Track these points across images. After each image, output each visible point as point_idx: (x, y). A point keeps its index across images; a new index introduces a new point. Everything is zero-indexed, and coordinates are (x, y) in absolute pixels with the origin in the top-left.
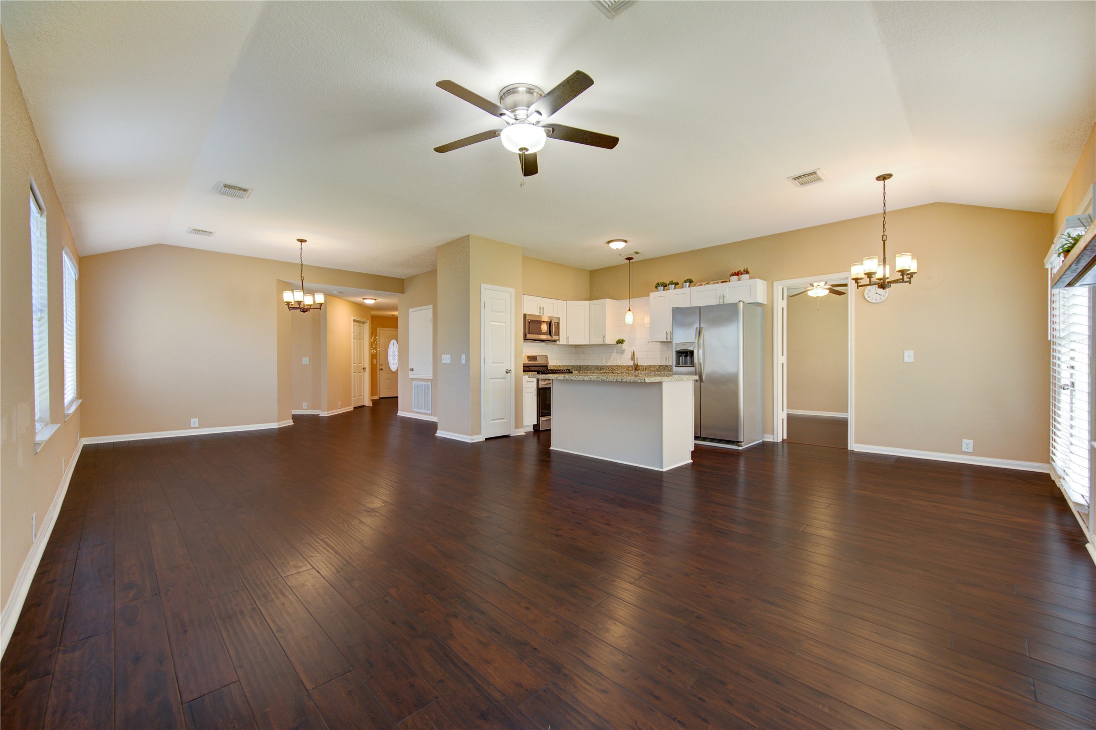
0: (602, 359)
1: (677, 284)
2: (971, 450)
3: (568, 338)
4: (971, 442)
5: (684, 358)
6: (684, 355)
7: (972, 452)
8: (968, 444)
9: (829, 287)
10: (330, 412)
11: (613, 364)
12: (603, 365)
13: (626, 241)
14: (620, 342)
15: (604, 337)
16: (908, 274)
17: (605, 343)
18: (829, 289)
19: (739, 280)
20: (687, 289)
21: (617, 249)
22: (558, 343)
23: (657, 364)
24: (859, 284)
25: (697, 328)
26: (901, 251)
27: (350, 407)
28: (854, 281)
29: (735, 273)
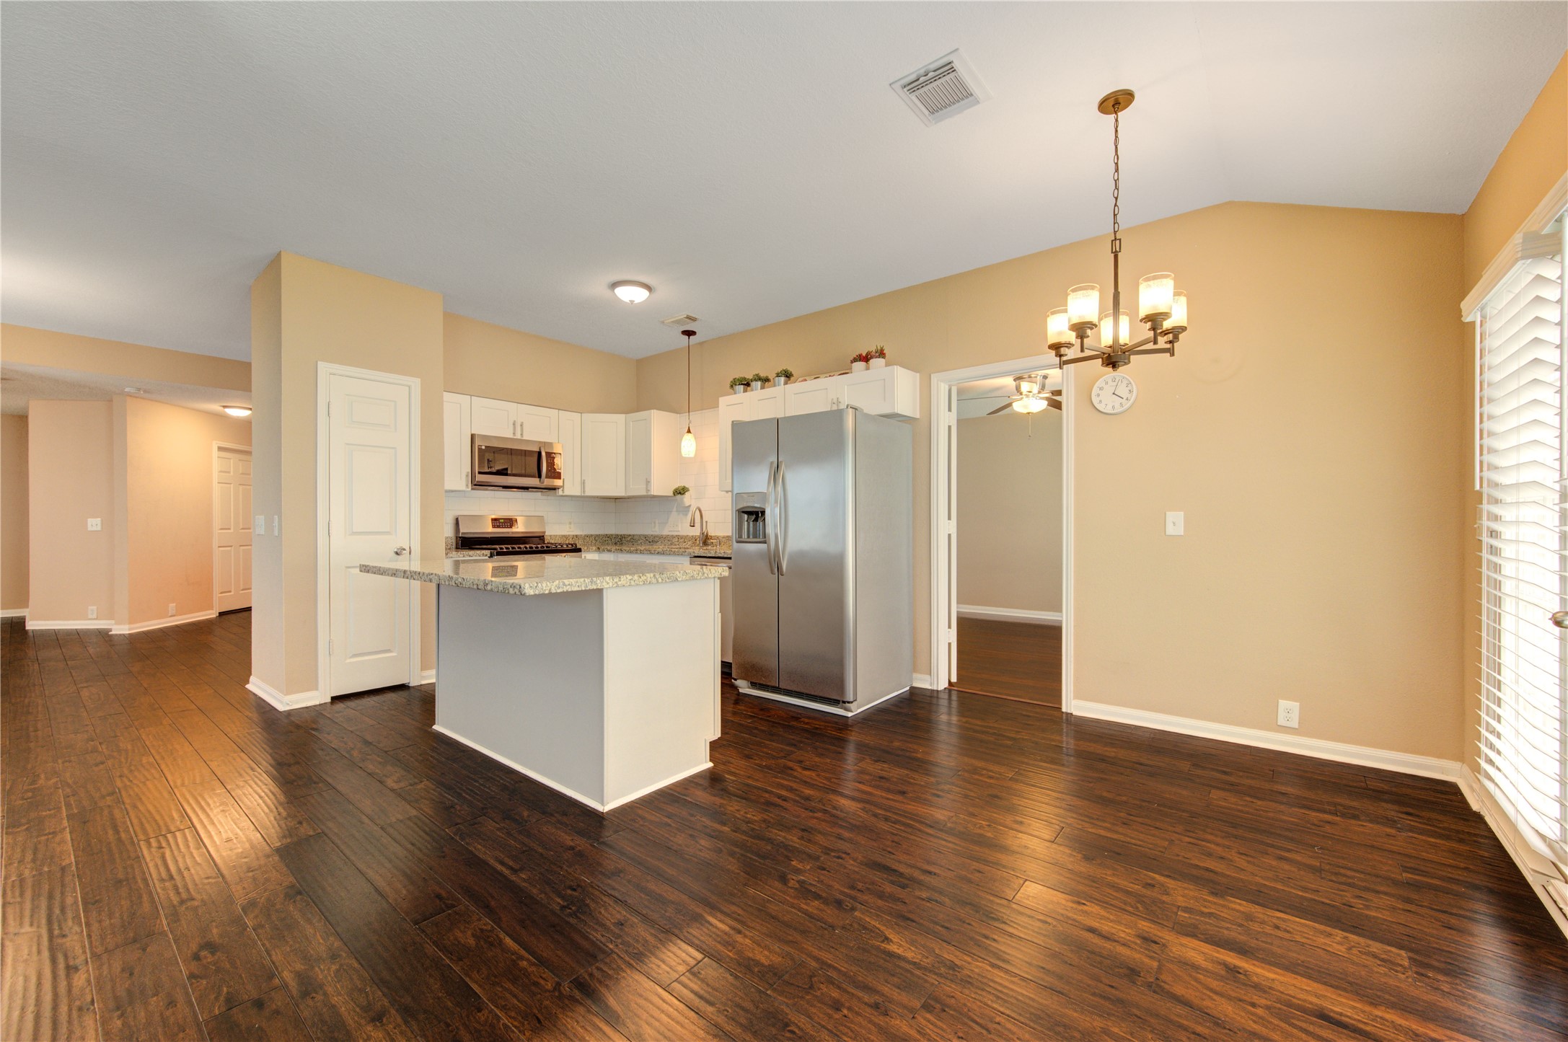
0: (654, 523)
1: (766, 380)
2: (1294, 723)
3: (584, 483)
4: (1295, 706)
5: (751, 524)
6: (754, 517)
7: (1297, 727)
8: (1289, 711)
9: (1047, 395)
10: (133, 626)
11: (670, 533)
12: (656, 534)
13: (649, 288)
14: (681, 491)
15: (648, 482)
16: (1166, 333)
17: (649, 494)
18: (1047, 399)
19: (868, 369)
20: (780, 389)
21: (632, 302)
22: (560, 492)
24: (1064, 358)
25: (772, 463)
26: (1151, 272)
27: (210, 612)
28: (1053, 353)
29: (860, 355)
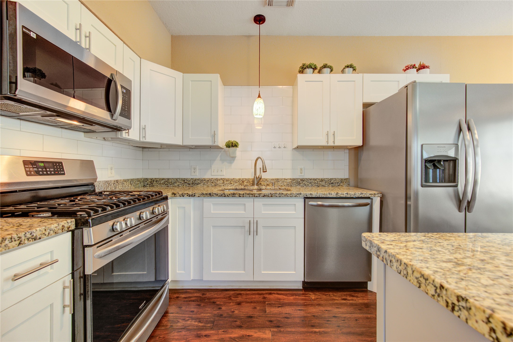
0: (195, 169)
11: (214, 177)
12: (197, 177)
14: (232, 145)
15: (215, 135)
23: (287, 178)
25: (460, 121)
